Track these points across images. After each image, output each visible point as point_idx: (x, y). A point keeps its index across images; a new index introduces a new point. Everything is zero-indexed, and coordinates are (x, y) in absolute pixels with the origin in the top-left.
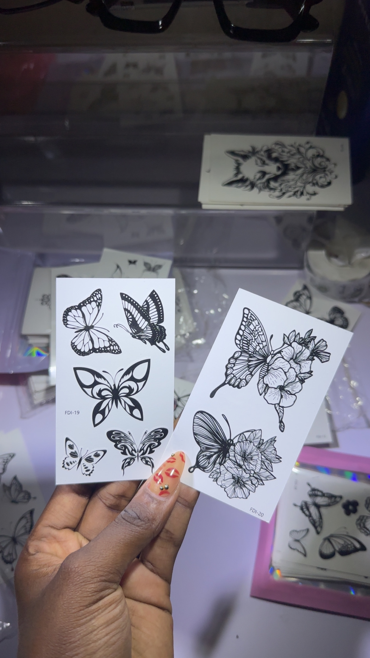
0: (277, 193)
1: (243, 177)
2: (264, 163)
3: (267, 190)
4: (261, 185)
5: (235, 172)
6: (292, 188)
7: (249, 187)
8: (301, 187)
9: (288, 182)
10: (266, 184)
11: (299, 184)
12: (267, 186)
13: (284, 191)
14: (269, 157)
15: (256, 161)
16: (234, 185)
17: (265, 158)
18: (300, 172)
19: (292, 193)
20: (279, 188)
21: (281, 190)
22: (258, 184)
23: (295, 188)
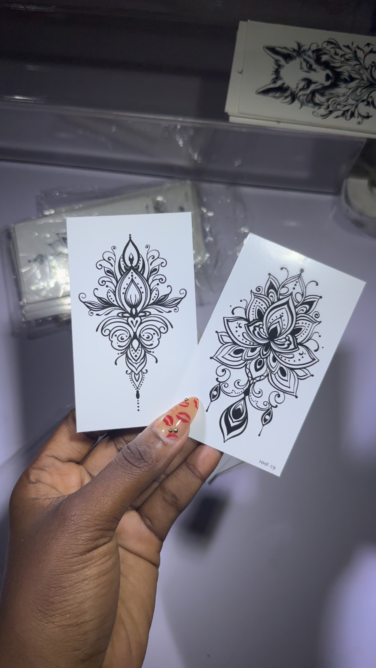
0: (322, 111)
1: (284, 84)
2: (310, 68)
3: (311, 105)
4: (305, 97)
5: (274, 76)
6: (342, 106)
7: (289, 99)
8: (353, 105)
9: (338, 97)
10: (310, 96)
11: (350, 101)
12: (311, 100)
13: (331, 109)
14: (318, 60)
15: (301, 64)
16: (271, 94)
17: (312, 62)
18: (353, 84)
19: (340, 113)
20: (326, 104)
21: (328, 107)
22: (301, 96)
23: (345, 106)
